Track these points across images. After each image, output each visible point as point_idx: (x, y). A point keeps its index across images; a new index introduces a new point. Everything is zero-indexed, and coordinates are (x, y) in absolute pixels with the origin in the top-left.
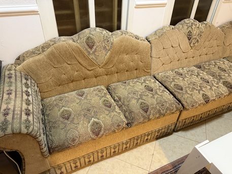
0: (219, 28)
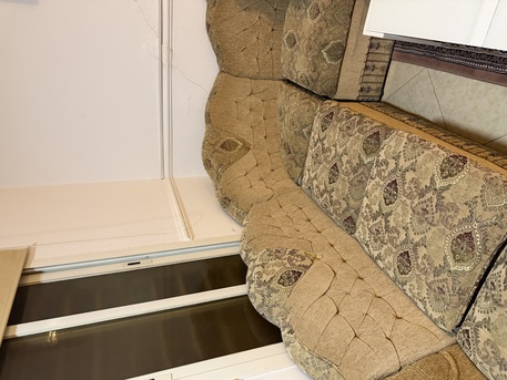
0: (245, 222)
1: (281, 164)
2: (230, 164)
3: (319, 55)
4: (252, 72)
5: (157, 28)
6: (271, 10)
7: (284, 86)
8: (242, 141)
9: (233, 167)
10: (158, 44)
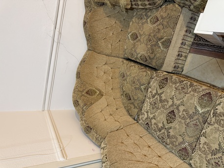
1: (122, 105)
2: (92, 104)
3: (157, 45)
4: (108, 52)
5: (54, 19)
6: (122, 19)
7: (125, 61)
8: (99, 90)
9: (93, 106)
10: (53, 28)
